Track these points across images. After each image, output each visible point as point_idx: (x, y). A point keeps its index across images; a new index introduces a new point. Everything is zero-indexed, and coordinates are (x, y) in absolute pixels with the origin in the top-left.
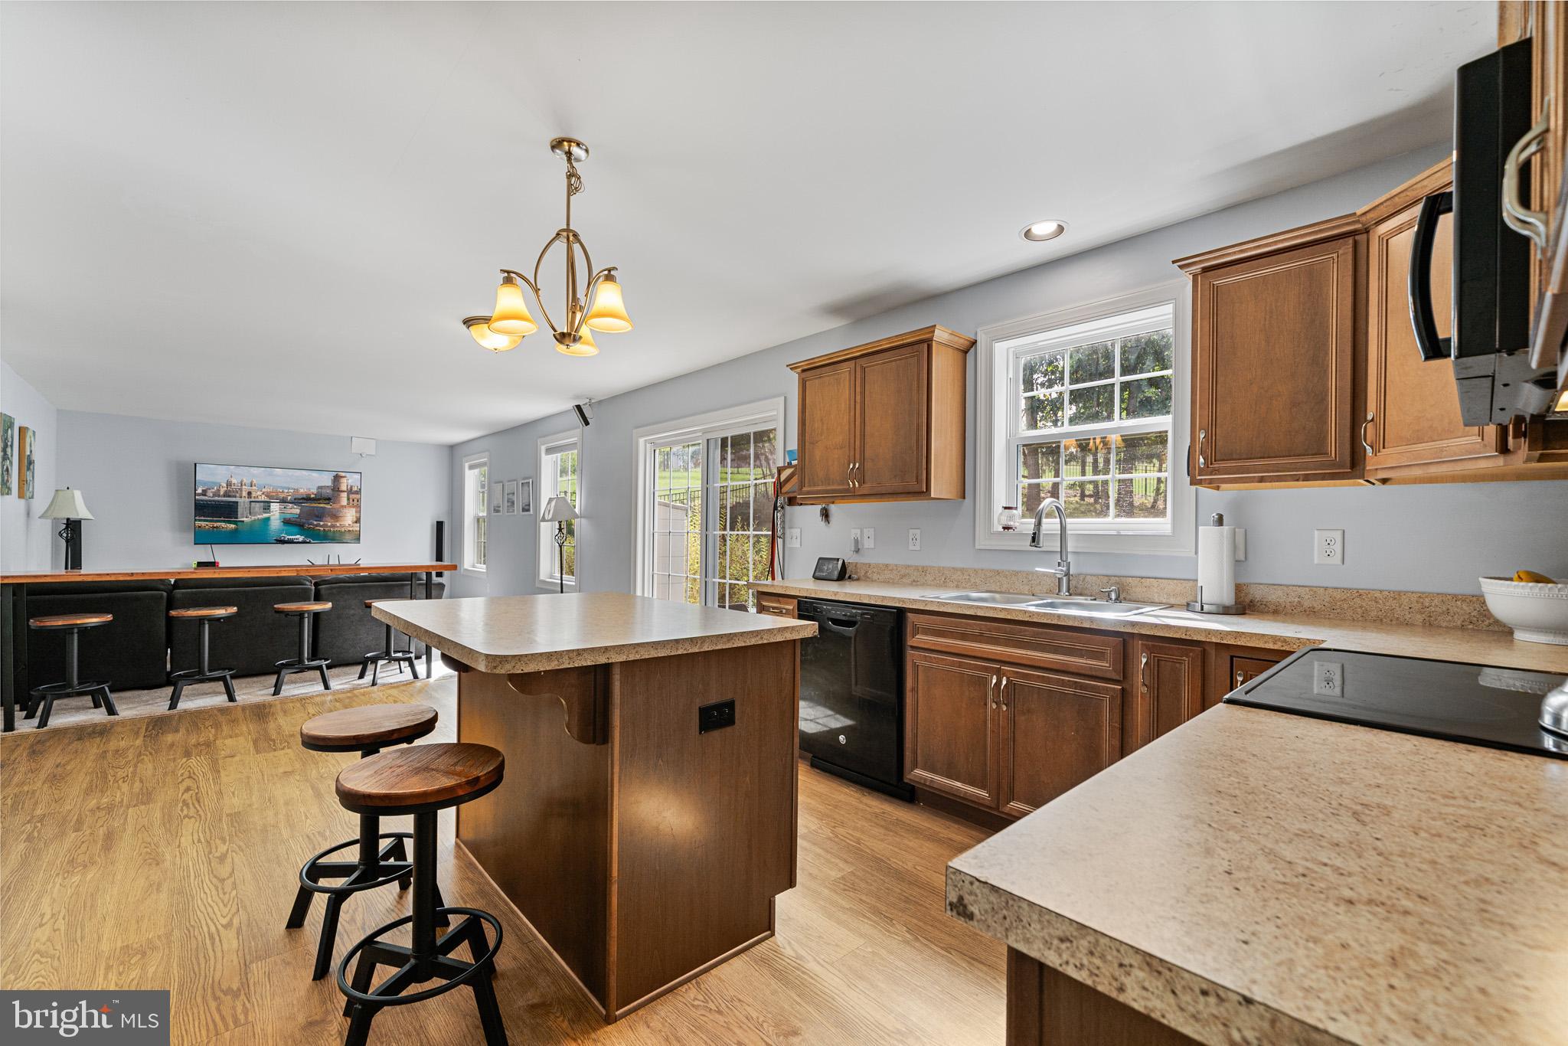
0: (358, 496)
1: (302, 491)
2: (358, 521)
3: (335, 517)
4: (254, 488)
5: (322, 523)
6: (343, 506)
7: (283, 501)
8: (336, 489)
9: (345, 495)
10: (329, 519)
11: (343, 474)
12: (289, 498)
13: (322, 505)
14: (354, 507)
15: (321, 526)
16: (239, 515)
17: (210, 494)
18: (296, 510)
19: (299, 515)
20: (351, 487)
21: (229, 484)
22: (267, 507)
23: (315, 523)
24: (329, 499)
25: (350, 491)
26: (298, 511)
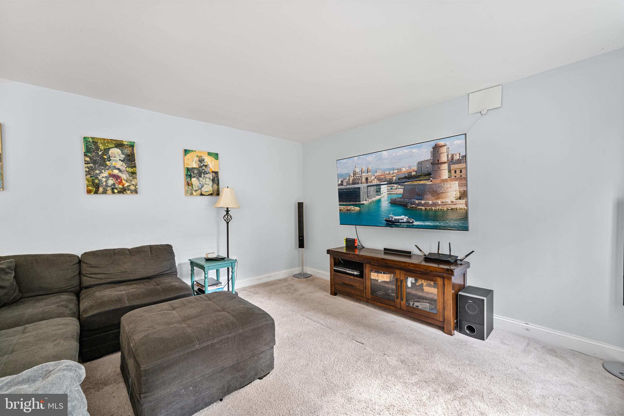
0: (462, 165)
1: (404, 170)
2: (463, 195)
3: (436, 194)
4: (369, 173)
5: (423, 202)
6: (444, 181)
7: (390, 182)
8: (436, 162)
9: (445, 166)
10: (429, 196)
11: (442, 143)
12: (394, 178)
13: (422, 182)
14: (456, 179)
15: (423, 205)
16: (361, 200)
17: (345, 184)
18: (399, 190)
19: (403, 194)
20: (453, 156)
21: (355, 174)
22: (378, 191)
23: (417, 202)
24: (429, 174)
25: (452, 161)
26: (401, 191)
